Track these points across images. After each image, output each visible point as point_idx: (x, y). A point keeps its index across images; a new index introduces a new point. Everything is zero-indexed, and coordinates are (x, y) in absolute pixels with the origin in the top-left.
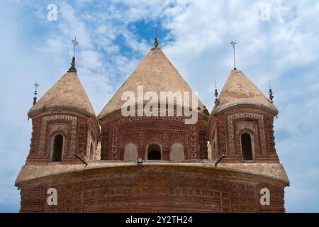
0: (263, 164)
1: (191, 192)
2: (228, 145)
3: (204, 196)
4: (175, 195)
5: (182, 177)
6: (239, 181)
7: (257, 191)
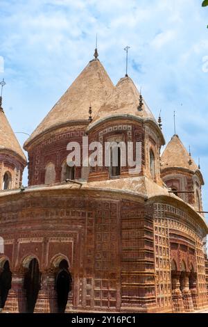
0: (125, 179)
1: (62, 214)
3: (73, 217)
4: (49, 217)
5: (56, 199)
6: (103, 199)
7: (118, 209)
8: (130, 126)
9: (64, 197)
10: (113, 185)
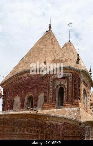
0: (66, 109)
1: (24, 131)
2: (48, 97)
3: (30, 133)
4: (15, 133)
5: (20, 121)
6: (51, 122)
7: (61, 129)
8: (71, 74)
9: (26, 120)
10: (59, 112)
